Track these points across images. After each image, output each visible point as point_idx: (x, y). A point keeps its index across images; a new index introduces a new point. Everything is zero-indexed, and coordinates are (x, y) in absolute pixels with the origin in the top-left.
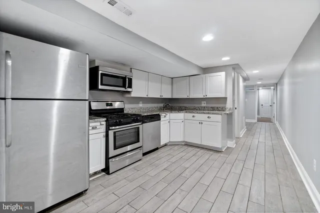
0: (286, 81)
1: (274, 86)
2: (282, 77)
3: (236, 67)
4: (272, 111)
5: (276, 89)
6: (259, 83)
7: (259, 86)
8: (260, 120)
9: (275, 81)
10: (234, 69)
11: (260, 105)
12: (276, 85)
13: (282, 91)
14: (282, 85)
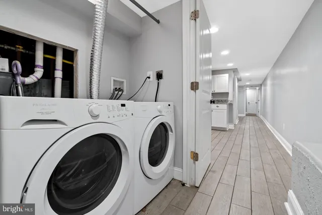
0: (269, 82)
1: (259, 86)
2: (265, 79)
3: (235, 71)
4: (257, 107)
5: (260, 89)
6: (248, 83)
7: (247, 86)
8: (247, 115)
9: (260, 82)
10: (234, 72)
11: (247, 103)
12: (261, 86)
13: (265, 90)
14: (265, 85)
